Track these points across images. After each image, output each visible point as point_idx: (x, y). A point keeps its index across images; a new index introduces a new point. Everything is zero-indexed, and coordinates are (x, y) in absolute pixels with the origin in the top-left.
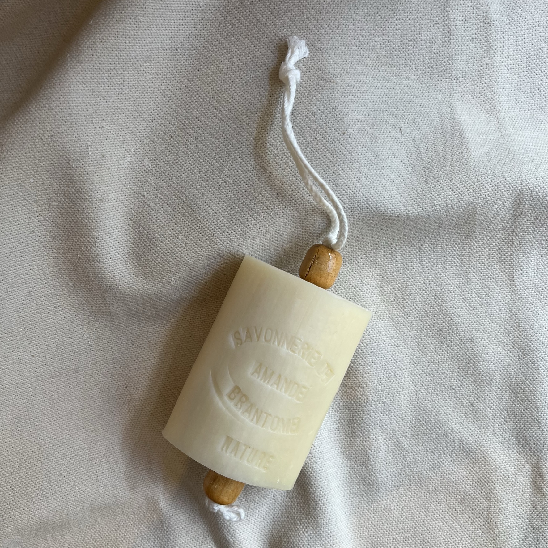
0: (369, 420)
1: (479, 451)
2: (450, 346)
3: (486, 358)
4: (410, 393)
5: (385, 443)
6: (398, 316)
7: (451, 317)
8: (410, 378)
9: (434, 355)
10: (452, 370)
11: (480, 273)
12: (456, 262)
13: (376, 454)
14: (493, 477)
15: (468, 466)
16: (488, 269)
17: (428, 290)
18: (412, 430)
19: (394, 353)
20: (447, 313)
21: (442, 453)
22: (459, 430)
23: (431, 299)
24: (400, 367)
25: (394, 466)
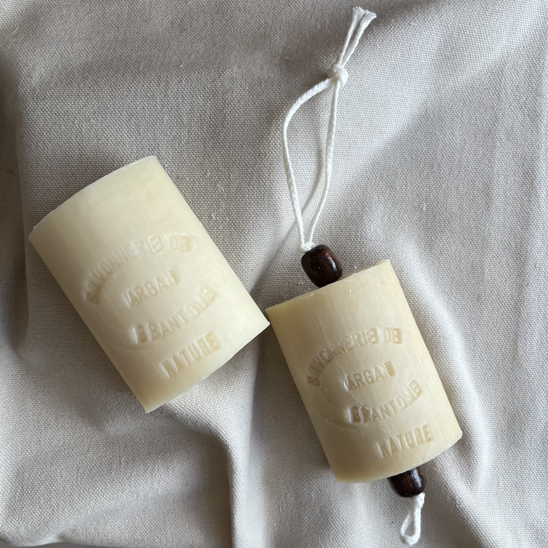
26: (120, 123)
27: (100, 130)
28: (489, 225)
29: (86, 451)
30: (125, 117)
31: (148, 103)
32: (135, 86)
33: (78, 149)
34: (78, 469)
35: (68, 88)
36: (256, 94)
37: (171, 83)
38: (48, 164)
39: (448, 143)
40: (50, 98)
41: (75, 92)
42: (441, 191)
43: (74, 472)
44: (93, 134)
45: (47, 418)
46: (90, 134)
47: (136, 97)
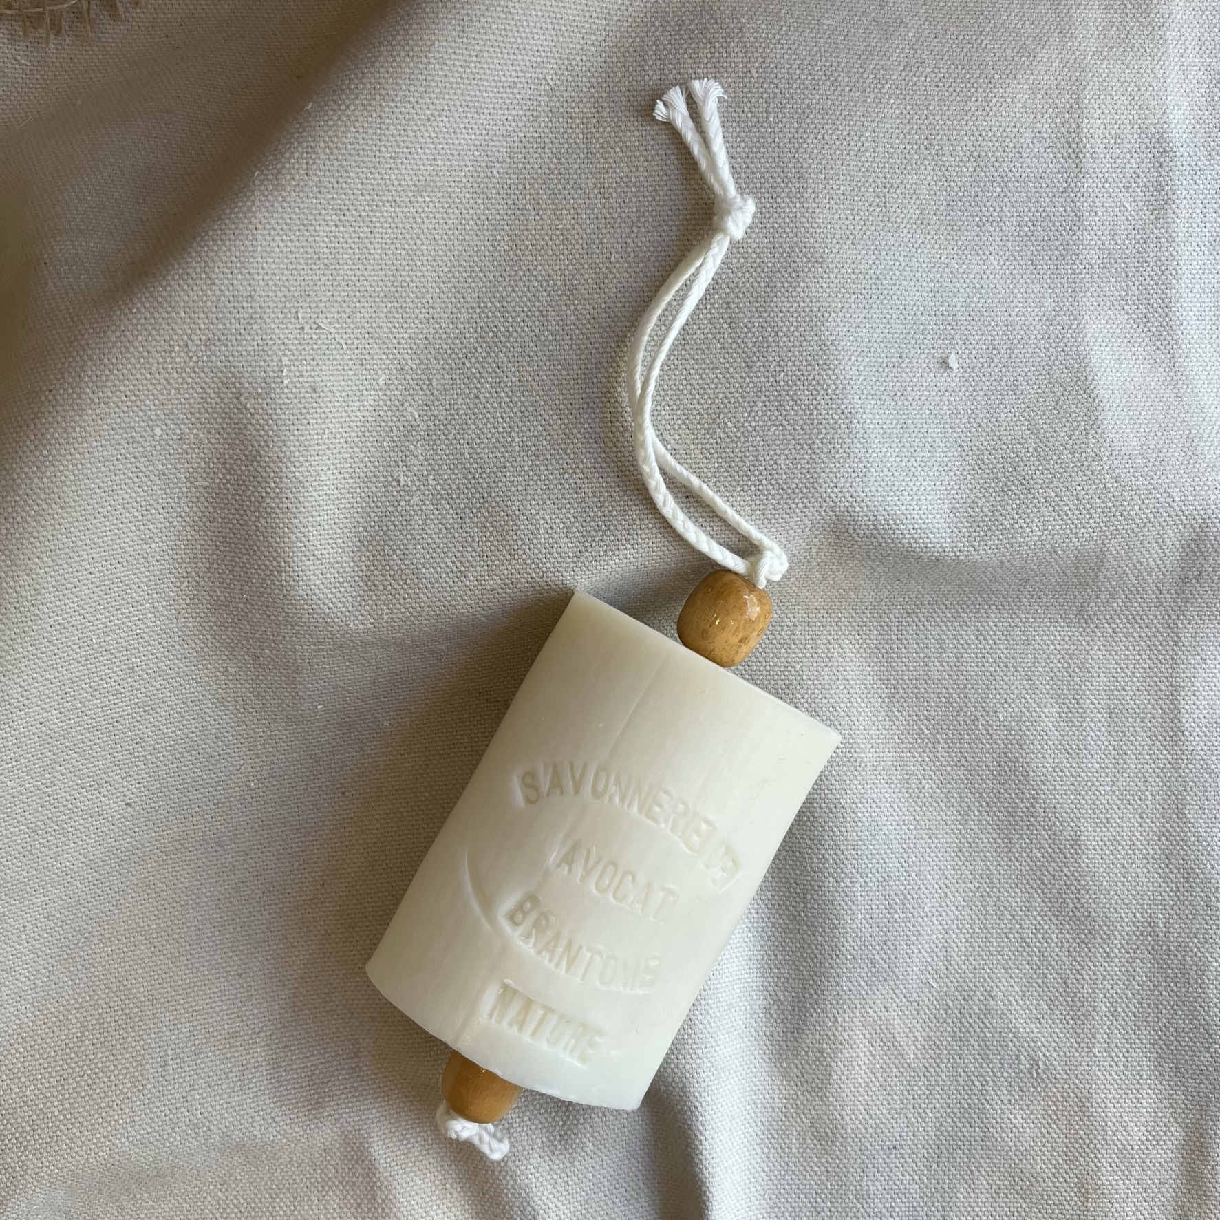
0: (838, 997)
1: (1073, 1086)
2: (1028, 850)
3: (1105, 883)
4: (932, 945)
5: (869, 1051)
6: (921, 777)
7: (1036, 787)
8: (936, 914)
9: (992, 868)
10: (1027, 904)
11: (1106, 697)
12: (1055, 670)
13: (846, 1072)
14: (1098, 1146)
15: (1046, 1116)
16: (1124, 690)
17: (990, 726)
18: (929, 1027)
19: (905, 855)
20: (1028, 778)
21: (991, 1083)
22: (1031, 1035)
23: (995, 746)
24: (916, 888)
25: (885, 1102)
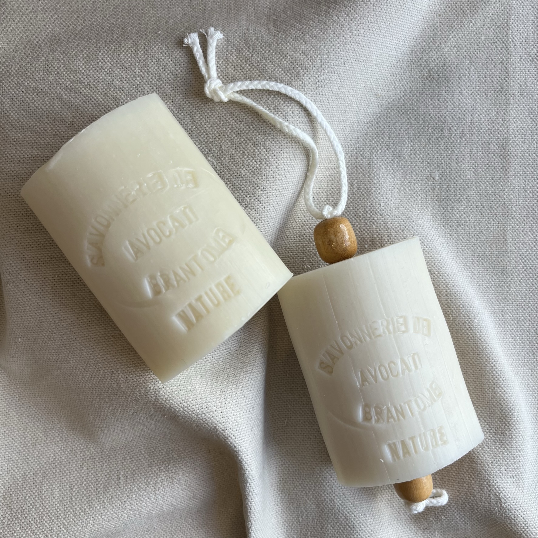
26: (95, 98)
27: (74, 106)
28: (508, 190)
29: (80, 467)
30: (101, 91)
31: (126, 74)
32: (110, 56)
33: (50, 129)
34: (72, 488)
35: (35, 63)
36: (244, 58)
37: (150, 51)
38: (18, 147)
39: (458, 104)
40: (15, 75)
41: (43, 67)
42: (453, 157)
43: (67, 491)
44: (67, 111)
45: (34, 432)
46: (63, 112)
47: (113, 68)
